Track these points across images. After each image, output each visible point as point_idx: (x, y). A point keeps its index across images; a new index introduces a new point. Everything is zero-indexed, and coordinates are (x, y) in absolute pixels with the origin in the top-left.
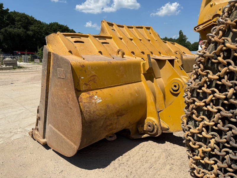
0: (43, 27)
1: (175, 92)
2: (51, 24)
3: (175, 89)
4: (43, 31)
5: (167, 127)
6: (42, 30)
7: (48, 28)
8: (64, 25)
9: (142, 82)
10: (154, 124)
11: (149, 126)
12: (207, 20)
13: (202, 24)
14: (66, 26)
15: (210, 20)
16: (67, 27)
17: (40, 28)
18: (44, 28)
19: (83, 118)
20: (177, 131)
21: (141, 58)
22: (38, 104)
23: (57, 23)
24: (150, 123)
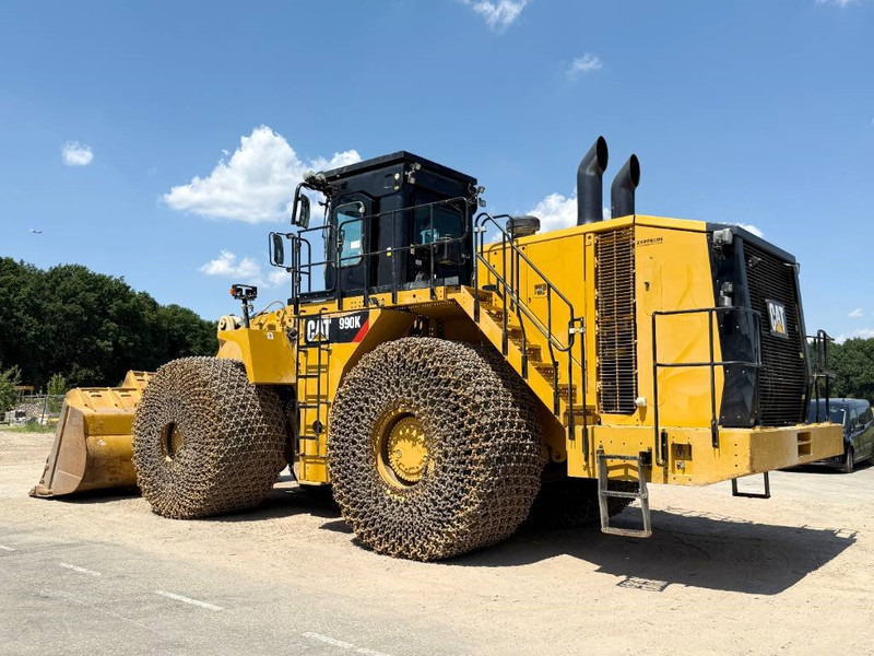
0: (24, 283)
2: (54, 271)
4: (20, 301)
6: (15, 296)
7: (43, 288)
8: (111, 277)
14: (117, 282)
16: (124, 285)
17: (9, 289)
18: (25, 291)
19: (88, 455)
22: (49, 453)
23: (84, 268)
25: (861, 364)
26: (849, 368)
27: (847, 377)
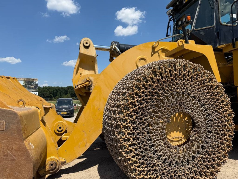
1: (60, 133)
3: (60, 130)
5: (65, 161)
9: (41, 128)
10: (56, 161)
11: (52, 165)
12: (82, 83)
13: (80, 85)
15: (84, 83)
20: (73, 161)
21: (35, 107)
24: (53, 162)
25: (46, 92)
26: (44, 93)
27: (44, 94)
